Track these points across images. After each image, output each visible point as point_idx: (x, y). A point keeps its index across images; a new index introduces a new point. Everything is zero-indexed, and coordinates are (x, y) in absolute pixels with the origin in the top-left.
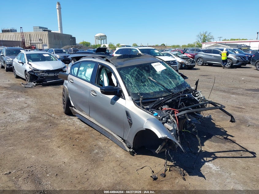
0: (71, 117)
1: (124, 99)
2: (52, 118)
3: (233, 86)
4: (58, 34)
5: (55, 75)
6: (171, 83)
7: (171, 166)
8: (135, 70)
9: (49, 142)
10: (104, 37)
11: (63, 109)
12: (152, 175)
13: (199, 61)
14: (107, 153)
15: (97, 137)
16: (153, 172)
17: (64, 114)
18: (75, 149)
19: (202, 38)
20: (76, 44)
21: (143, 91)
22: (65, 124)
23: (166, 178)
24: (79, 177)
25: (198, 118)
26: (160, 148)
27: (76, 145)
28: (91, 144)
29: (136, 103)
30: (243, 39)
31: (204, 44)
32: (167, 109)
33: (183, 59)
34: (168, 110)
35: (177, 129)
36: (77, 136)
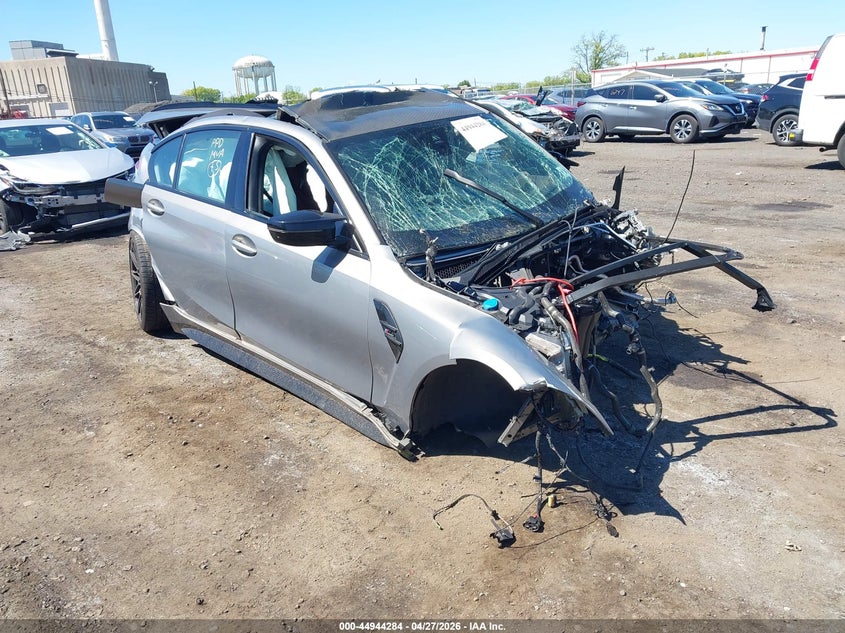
0: (170, 342)
1: (366, 256)
2: (96, 352)
3: (713, 199)
4: (102, 64)
5: (99, 201)
6: (527, 188)
7: (558, 486)
8: (396, 147)
9: (90, 441)
10: (266, 69)
11: (135, 316)
12: (493, 529)
13: (589, 126)
14: (314, 463)
15: (273, 406)
16: (495, 514)
17: (142, 332)
18: (193, 458)
19: (590, 53)
20: (170, 97)
21: (432, 222)
22: (147, 367)
23: (545, 532)
24: (215, 564)
25: (631, 308)
26: (513, 425)
27: (197, 444)
28: (250, 434)
29: (409, 267)
30: (718, 53)
31: (598, 75)
32: (527, 282)
33: (540, 121)
34: (533, 286)
35: (575, 351)
36: (198, 407)
